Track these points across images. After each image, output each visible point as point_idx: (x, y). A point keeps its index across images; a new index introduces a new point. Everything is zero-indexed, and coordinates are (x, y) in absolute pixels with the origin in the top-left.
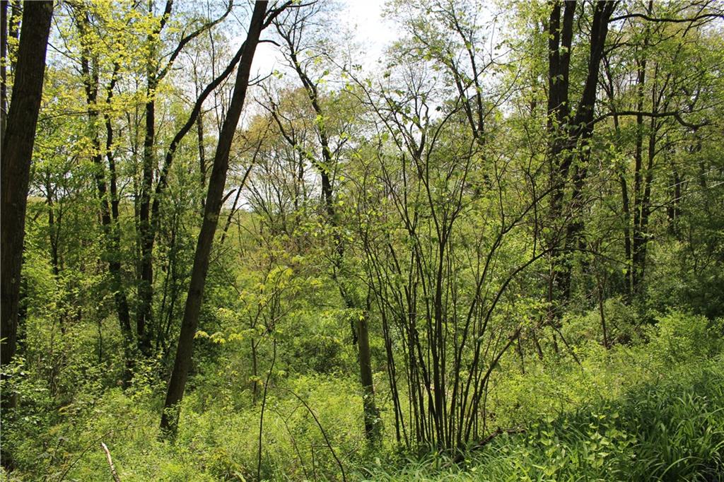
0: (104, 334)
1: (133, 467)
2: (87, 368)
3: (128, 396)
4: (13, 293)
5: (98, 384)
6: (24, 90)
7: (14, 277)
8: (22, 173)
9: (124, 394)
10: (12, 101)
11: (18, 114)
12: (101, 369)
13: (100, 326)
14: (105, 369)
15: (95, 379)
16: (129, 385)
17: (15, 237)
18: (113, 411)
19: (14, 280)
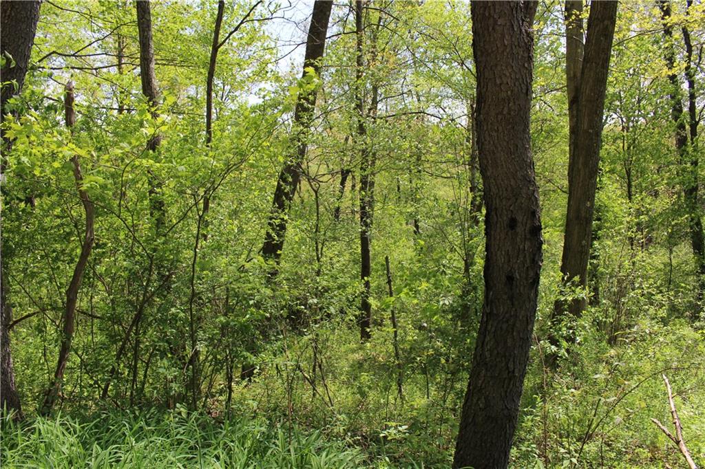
0: (674, 262)
1: (695, 406)
2: (654, 295)
3: (696, 329)
4: (588, 216)
5: (663, 313)
6: (600, 17)
7: (588, 200)
8: (597, 100)
9: (692, 326)
10: (588, 30)
11: (594, 42)
12: (669, 298)
13: (671, 252)
14: (672, 298)
15: (661, 306)
16: (698, 318)
17: (591, 162)
18: (678, 343)
19: (588, 204)
